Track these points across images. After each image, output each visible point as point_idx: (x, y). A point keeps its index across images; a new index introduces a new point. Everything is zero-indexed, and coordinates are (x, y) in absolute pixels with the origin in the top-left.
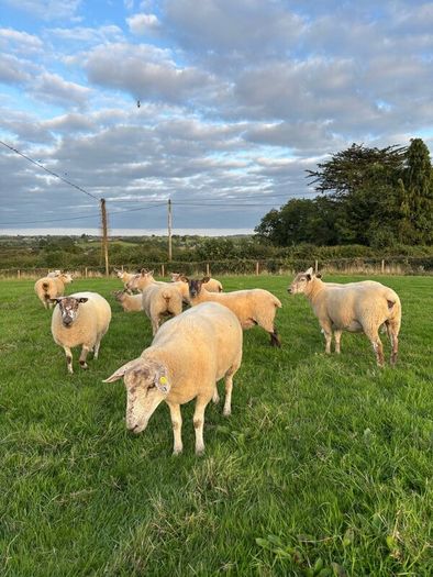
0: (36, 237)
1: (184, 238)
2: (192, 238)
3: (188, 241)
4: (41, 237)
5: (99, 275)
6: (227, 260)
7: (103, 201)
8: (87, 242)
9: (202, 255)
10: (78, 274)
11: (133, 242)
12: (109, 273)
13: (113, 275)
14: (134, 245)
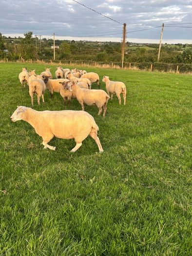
0: (104, 42)
1: (184, 46)
2: (190, 45)
3: (187, 48)
4: (106, 42)
5: (118, 67)
7: (125, 25)
8: (129, 46)
9: (179, 59)
10: (108, 66)
11: (154, 47)
12: (124, 66)
13: (125, 68)
14: (153, 49)
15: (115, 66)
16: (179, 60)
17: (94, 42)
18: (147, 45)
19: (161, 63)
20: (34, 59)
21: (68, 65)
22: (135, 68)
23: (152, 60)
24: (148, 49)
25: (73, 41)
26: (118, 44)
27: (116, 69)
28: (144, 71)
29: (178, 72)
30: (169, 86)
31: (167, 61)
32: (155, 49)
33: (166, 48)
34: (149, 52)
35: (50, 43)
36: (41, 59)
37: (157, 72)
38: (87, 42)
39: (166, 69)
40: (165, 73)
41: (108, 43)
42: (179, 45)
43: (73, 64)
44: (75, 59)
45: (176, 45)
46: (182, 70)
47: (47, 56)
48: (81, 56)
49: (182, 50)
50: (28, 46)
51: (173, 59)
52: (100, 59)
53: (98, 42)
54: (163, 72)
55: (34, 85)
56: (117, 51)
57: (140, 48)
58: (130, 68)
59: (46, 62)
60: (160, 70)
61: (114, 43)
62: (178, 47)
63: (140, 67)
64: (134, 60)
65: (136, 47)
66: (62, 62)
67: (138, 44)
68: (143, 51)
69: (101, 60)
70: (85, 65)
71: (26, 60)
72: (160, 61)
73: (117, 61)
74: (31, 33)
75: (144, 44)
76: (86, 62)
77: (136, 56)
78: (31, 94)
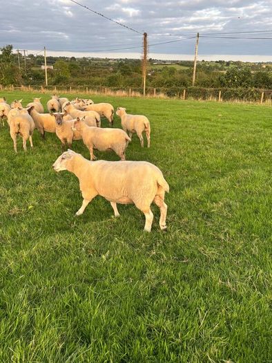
0: (117, 60)
1: (228, 64)
2: (235, 63)
3: (231, 66)
4: (121, 59)
5: (138, 95)
6: (240, 88)
7: (145, 35)
8: (152, 64)
10: (124, 93)
11: (187, 66)
12: (146, 93)
13: (148, 96)
14: (187, 68)
15: (133, 93)
16: (222, 84)
17: (103, 60)
18: (177, 63)
19: (198, 87)
20: (16, 84)
21: (66, 92)
22: (162, 95)
23: (184, 84)
24: (178, 68)
25: (73, 58)
26: (137, 61)
27: (135, 97)
28: (174, 99)
29: (221, 100)
30: (209, 120)
31: (205, 84)
32: (188, 68)
33: (204, 67)
34: (181, 72)
35: (39, 61)
36: (27, 85)
37: (191, 100)
38: (93, 59)
39: (204, 95)
40: (203, 101)
41: (124, 60)
42: (220, 62)
43: (74, 92)
44: (77, 83)
45: (217, 62)
46: (226, 97)
47: (36, 80)
48: (85, 79)
49: (225, 70)
50: (7, 67)
51: (213, 82)
52: (112, 83)
53: (109, 60)
54: (200, 101)
55: (17, 123)
56: (136, 72)
57: (168, 66)
58: (155, 95)
59: (35, 88)
60: (196, 97)
61: (131, 60)
62: (220, 66)
63: (169, 94)
64: (160, 84)
65: (162, 66)
66: (58, 89)
67: (165, 62)
68: (172, 71)
69: (113, 85)
70: (91, 92)
71: (5, 86)
72: (196, 85)
73: (136, 85)
74: (11, 47)
75: (174, 62)
76: (93, 89)
77: (162, 78)
78: (13, 136)
